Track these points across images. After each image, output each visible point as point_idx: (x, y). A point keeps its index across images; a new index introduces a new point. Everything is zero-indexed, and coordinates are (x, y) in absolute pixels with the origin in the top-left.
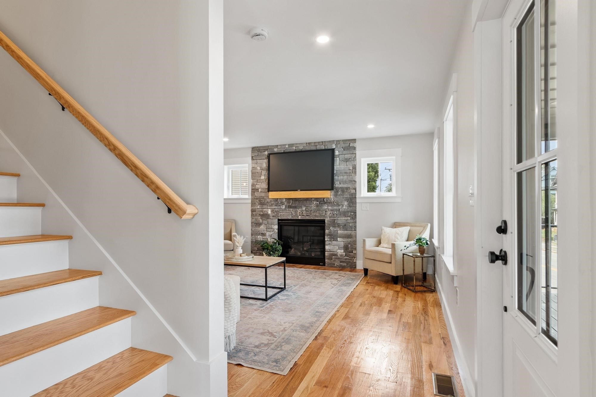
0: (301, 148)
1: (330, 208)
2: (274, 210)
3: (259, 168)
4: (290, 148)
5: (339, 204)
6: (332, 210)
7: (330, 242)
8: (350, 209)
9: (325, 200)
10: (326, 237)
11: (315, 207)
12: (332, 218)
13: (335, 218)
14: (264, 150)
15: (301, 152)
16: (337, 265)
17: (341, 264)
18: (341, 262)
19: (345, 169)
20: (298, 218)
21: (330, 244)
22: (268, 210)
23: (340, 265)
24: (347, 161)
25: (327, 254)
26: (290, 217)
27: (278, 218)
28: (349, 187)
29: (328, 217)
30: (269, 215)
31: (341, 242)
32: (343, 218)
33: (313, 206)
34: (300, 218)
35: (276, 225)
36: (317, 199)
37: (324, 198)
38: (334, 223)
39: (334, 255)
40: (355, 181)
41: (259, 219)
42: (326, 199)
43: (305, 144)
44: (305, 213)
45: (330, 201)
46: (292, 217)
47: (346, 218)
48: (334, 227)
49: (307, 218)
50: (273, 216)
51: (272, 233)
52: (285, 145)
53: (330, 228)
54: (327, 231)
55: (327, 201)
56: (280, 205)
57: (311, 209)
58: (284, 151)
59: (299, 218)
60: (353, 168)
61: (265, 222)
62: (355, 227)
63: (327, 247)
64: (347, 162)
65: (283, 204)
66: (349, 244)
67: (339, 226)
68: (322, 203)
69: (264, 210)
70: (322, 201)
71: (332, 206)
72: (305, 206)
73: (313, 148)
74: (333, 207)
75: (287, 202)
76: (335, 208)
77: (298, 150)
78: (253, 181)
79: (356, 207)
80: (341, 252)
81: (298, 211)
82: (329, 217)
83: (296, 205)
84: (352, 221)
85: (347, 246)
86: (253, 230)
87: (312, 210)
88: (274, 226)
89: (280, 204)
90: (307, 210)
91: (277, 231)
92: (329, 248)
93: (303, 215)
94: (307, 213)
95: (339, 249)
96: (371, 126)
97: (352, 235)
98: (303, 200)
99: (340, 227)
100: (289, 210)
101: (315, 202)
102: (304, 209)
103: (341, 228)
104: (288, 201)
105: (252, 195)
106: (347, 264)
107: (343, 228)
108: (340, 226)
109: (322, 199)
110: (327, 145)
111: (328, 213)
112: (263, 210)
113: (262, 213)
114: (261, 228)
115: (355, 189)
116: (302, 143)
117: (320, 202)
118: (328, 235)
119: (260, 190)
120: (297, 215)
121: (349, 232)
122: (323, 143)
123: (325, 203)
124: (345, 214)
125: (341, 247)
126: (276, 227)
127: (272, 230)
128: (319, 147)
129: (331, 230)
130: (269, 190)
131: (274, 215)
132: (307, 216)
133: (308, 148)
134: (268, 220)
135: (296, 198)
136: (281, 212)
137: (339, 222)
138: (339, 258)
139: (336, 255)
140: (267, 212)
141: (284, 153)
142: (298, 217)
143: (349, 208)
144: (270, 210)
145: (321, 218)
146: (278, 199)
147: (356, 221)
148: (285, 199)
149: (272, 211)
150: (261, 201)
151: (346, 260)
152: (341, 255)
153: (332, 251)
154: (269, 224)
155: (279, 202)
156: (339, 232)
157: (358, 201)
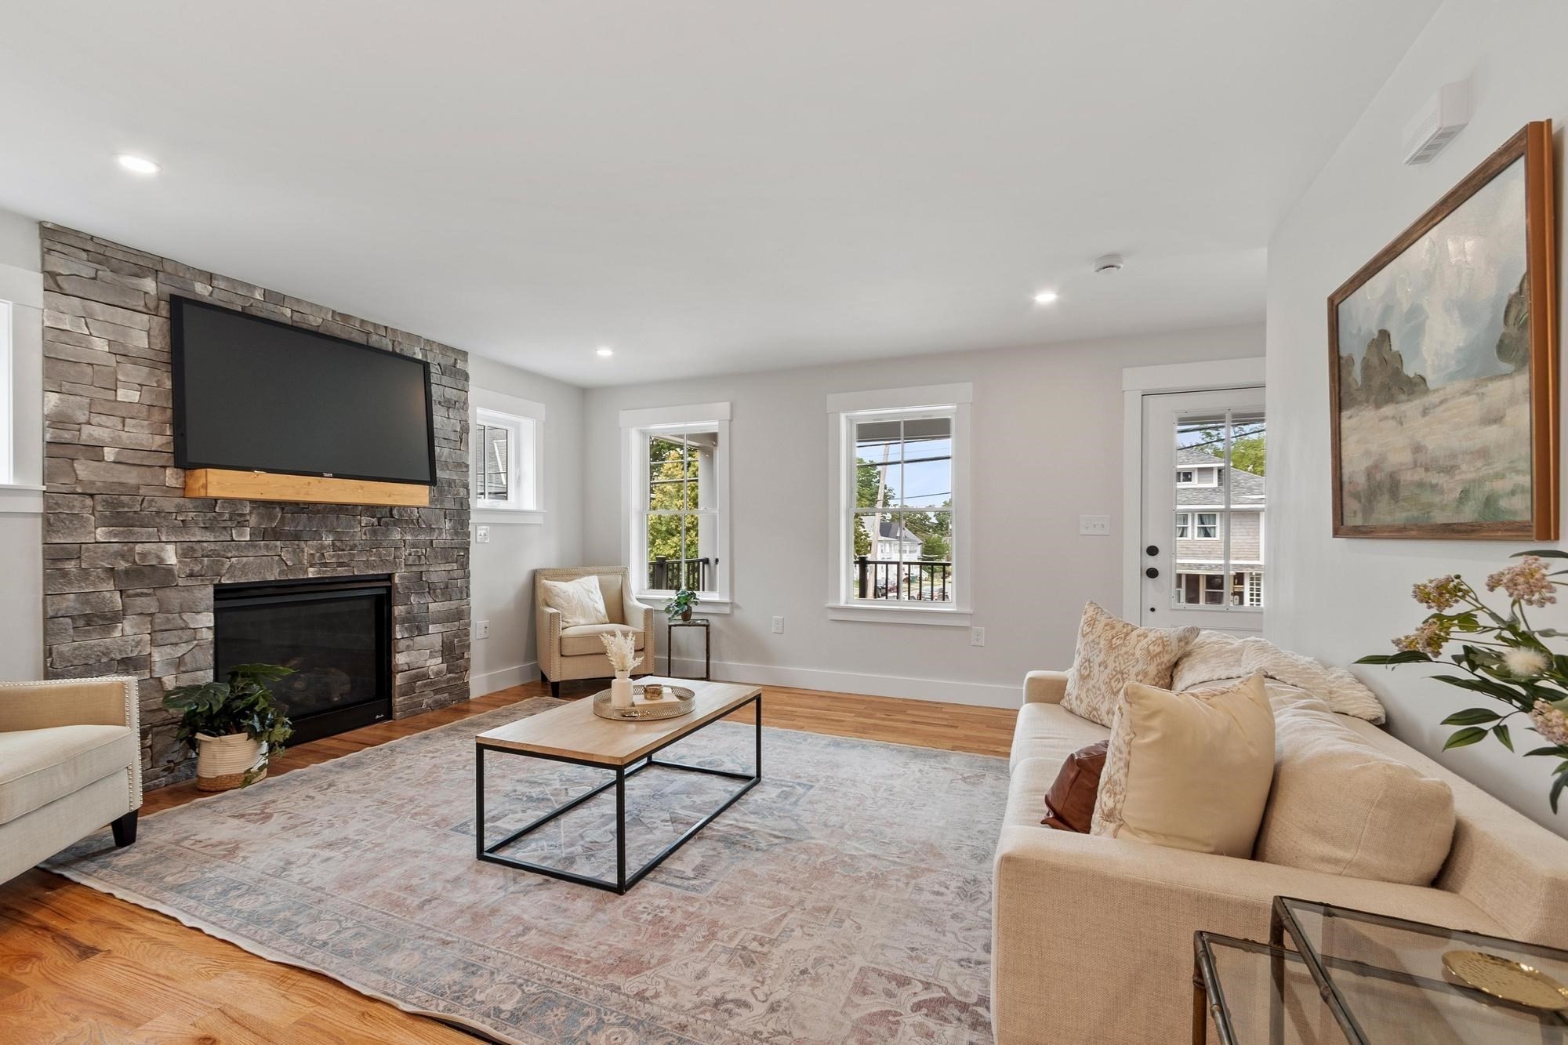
0: (315, 321)
1: (408, 537)
2: (197, 546)
3: (101, 345)
4: (271, 307)
5: (433, 526)
6: (414, 546)
7: (410, 643)
8: (457, 541)
9: (395, 512)
10: (397, 628)
11: (365, 534)
12: (414, 569)
13: (424, 569)
14: (136, 270)
15: (315, 334)
16: (428, 705)
17: (438, 697)
18: (436, 692)
19: (445, 428)
20: (305, 577)
21: (408, 648)
22: (163, 550)
23: (436, 701)
24: (449, 408)
25: (399, 680)
26: (273, 575)
27: (216, 582)
28: (454, 481)
29: (403, 566)
30: (169, 571)
31: (435, 634)
32: (443, 567)
33: (359, 531)
34: (311, 573)
35: (207, 610)
36: (370, 509)
37: (391, 508)
38: (420, 584)
39: (419, 676)
40: (467, 466)
41: (108, 595)
42: (398, 511)
43: (330, 314)
44: (333, 556)
45: (410, 516)
46: (281, 572)
47: (448, 567)
48: (420, 594)
49: (342, 572)
50: (191, 575)
51: (184, 648)
52: (251, 287)
53: (409, 599)
54: (398, 610)
55: (401, 515)
56: (225, 528)
57: (352, 543)
58: (243, 308)
59: (310, 576)
60: (461, 429)
61: (150, 604)
62: (468, 588)
63: (400, 659)
64: (451, 410)
65: (241, 524)
66: (455, 636)
67: (431, 589)
68: (387, 525)
69: (138, 548)
70: (385, 516)
71: (413, 532)
72: (332, 531)
73: (360, 339)
74: (416, 534)
75: (258, 514)
76: (422, 537)
77: (305, 326)
78: (60, 399)
79: (468, 535)
80: (435, 664)
81: (306, 549)
82: (406, 565)
83: (299, 528)
84: (461, 573)
85: (452, 642)
86: (61, 654)
87: (355, 546)
88: (199, 617)
89: (229, 523)
90: (338, 544)
91: (209, 636)
92: (408, 660)
93: (325, 565)
94: (340, 557)
95: (432, 656)
96: (605, 352)
97: (463, 611)
98: (325, 509)
99: (434, 592)
100: (267, 547)
101: (365, 520)
102: (328, 540)
103: (437, 596)
104: (262, 510)
105: (47, 477)
106: (450, 693)
107: (443, 594)
108: (435, 590)
109: (388, 510)
110: (400, 343)
111: (404, 552)
112: (132, 550)
113: (122, 565)
114: (117, 634)
115: (466, 487)
116: (320, 308)
117: (379, 520)
118: (404, 621)
119: (109, 454)
120: (301, 562)
121: (453, 604)
122: (389, 331)
123: (397, 523)
124: (445, 554)
125: (437, 649)
126: (207, 619)
127: (188, 634)
128: (374, 340)
129: (411, 604)
130: (185, 459)
131: (197, 568)
132: (340, 565)
133: (337, 331)
134: (159, 593)
135: (296, 504)
136: (230, 555)
137: (434, 578)
138: (432, 684)
139: (425, 676)
140: (158, 557)
141: (245, 315)
142: (306, 572)
143: (455, 538)
144: (171, 548)
145: (383, 570)
146: (216, 500)
147: (469, 573)
148: (252, 501)
149: (187, 552)
150: (123, 505)
151: (448, 682)
152: (438, 673)
153: (416, 666)
154: (169, 612)
155: (221, 514)
156: (433, 606)
157: (474, 518)
